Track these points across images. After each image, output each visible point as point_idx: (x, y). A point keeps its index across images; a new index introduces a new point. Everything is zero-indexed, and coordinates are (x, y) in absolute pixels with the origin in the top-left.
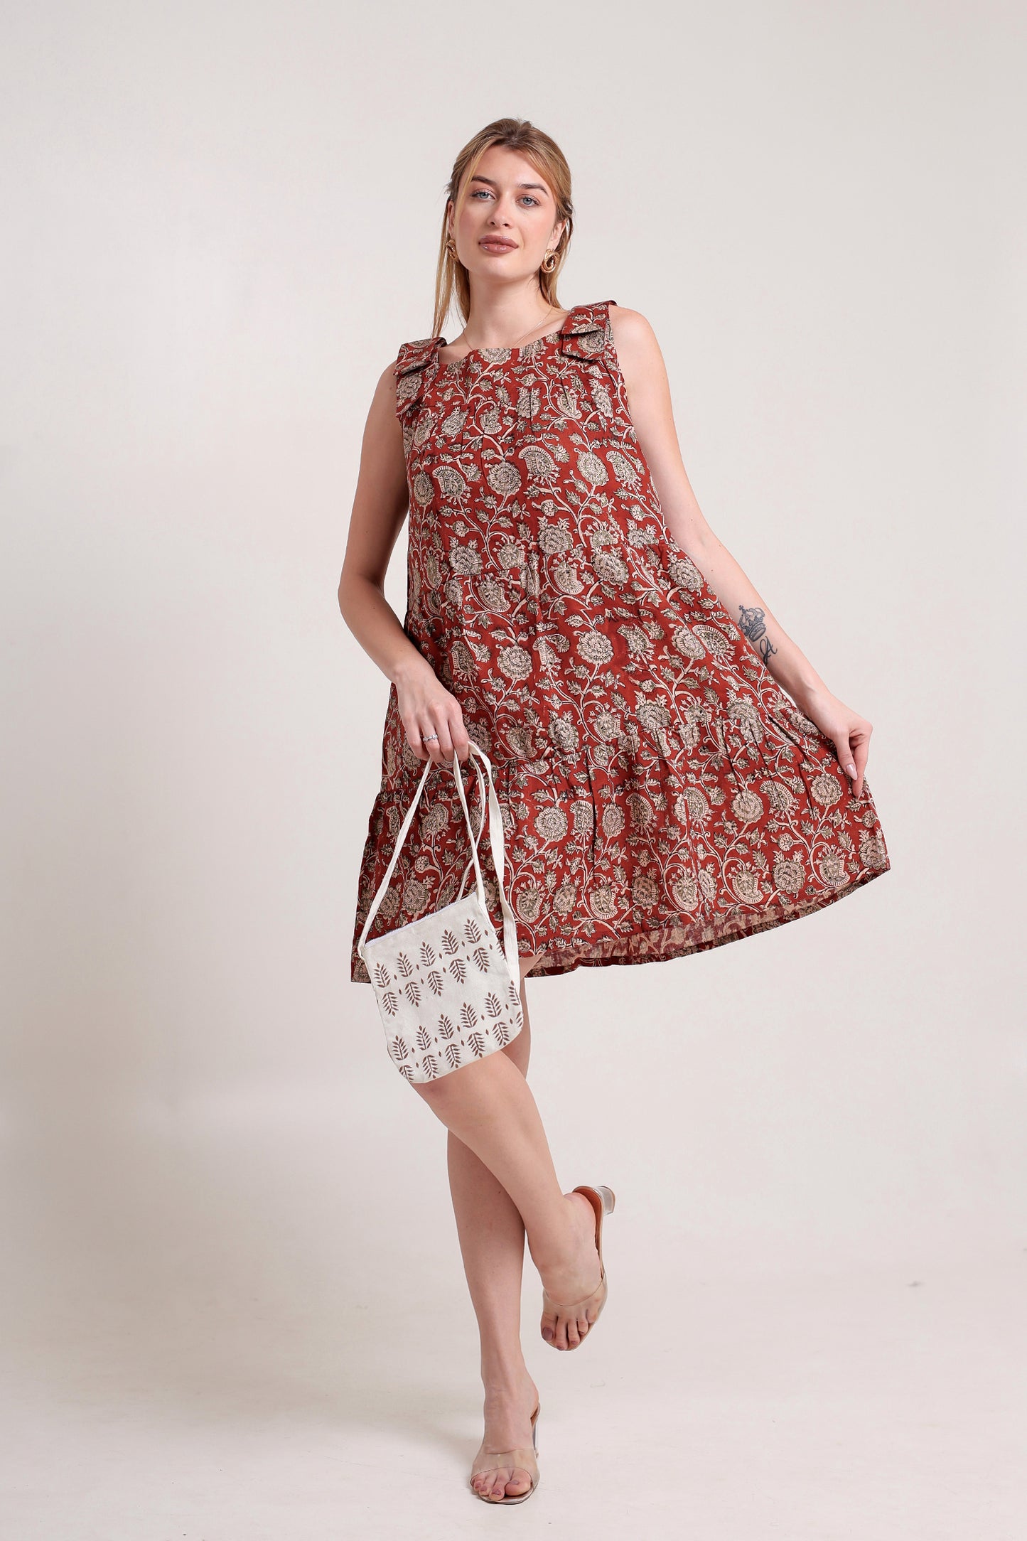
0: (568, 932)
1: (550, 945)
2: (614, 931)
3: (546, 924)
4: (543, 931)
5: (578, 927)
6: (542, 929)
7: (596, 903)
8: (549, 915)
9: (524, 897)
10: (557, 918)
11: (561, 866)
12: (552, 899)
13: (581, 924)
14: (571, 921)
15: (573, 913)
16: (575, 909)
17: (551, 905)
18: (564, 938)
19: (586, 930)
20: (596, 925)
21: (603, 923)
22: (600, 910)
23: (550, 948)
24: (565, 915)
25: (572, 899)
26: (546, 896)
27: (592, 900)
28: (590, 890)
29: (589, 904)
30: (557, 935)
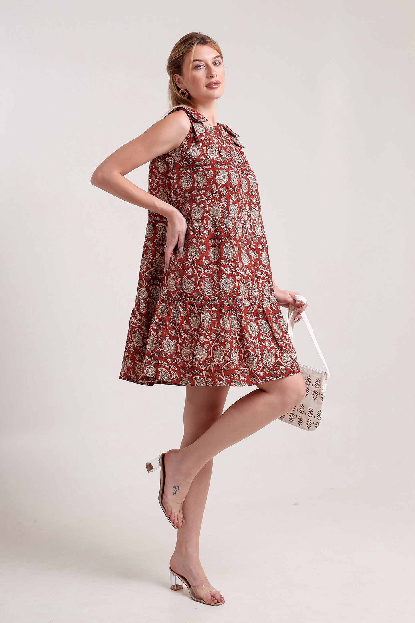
0: (275, 373)
1: (267, 379)
2: (293, 371)
3: (263, 370)
4: (262, 374)
5: (279, 370)
6: (261, 373)
7: (285, 360)
8: (263, 367)
9: (248, 359)
10: (267, 368)
11: (261, 345)
12: (262, 360)
13: (280, 369)
14: (275, 368)
15: (275, 365)
16: (276, 363)
17: (262, 362)
18: (273, 375)
19: (283, 371)
20: (286, 369)
21: (289, 368)
22: (287, 362)
23: (267, 380)
24: (272, 366)
25: (273, 359)
26: (258, 359)
27: (283, 358)
28: (281, 355)
29: (282, 360)
30: (270, 374)
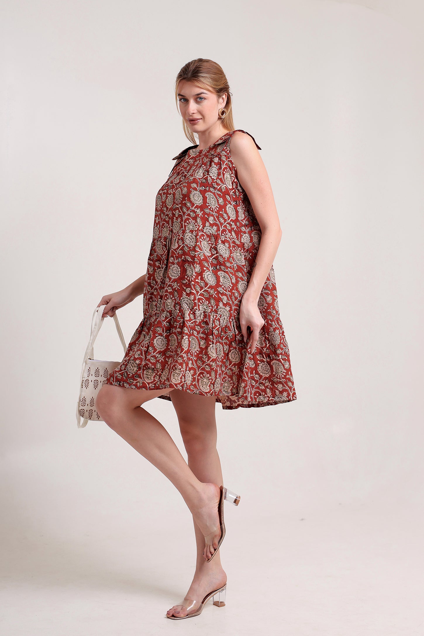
0: (131, 382)
5: (136, 381)
8: (124, 371)
10: (126, 374)
13: (138, 381)
16: (136, 373)
18: (128, 383)
19: (138, 384)
21: (146, 383)
23: (120, 385)
24: (131, 374)
27: (145, 372)
